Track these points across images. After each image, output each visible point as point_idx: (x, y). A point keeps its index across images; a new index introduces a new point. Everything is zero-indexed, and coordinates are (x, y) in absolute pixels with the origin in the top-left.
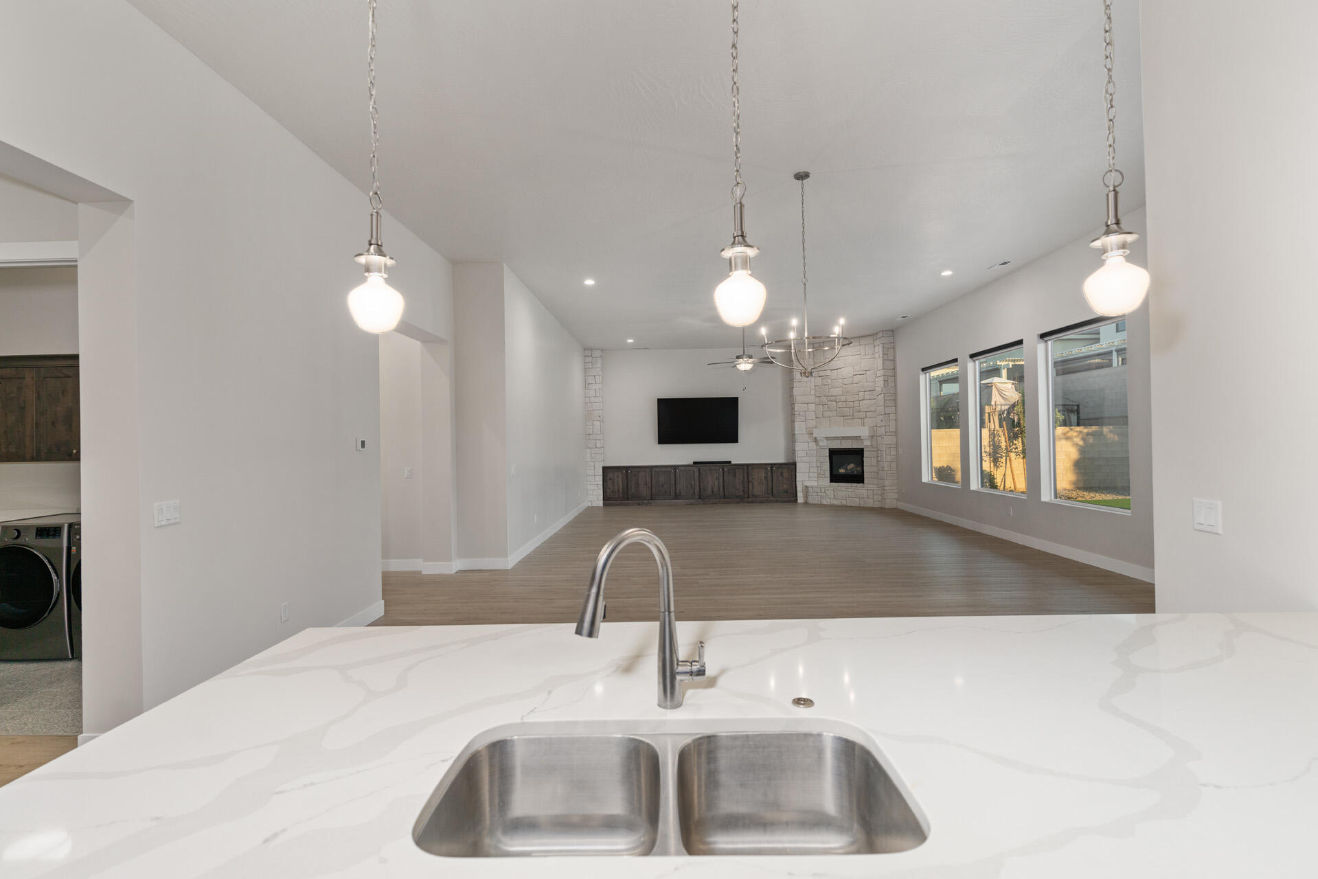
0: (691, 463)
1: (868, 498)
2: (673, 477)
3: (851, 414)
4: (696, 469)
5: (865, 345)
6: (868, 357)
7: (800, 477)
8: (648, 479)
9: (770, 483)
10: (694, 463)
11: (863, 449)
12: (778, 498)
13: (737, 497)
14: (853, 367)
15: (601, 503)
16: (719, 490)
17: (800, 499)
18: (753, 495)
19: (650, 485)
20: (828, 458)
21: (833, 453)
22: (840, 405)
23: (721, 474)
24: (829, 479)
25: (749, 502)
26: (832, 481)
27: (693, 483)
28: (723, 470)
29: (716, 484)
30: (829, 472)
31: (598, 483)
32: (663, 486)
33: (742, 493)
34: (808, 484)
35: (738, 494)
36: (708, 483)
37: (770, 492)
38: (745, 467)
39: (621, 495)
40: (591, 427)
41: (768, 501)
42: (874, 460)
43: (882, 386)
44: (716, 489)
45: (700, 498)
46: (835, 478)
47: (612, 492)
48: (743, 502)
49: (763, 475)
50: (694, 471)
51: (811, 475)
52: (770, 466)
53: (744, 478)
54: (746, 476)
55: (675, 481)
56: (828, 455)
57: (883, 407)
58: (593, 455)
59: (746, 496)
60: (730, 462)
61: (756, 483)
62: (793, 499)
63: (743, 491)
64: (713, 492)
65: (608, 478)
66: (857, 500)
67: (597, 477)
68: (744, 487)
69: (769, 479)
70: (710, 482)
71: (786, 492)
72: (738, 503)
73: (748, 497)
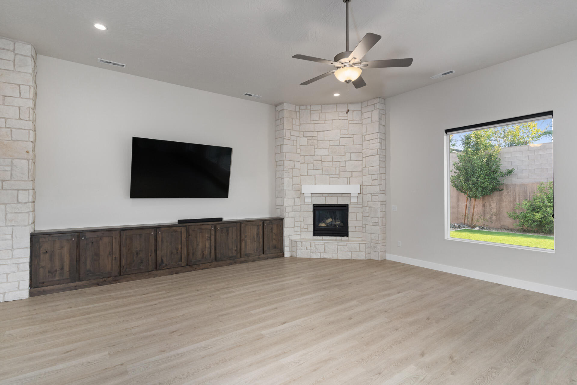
0: (175, 221)
1: (360, 251)
2: (152, 241)
3: (338, 173)
4: (183, 229)
5: (353, 111)
6: (355, 122)
7: (287, 232)
8: (116, 246)
9: (261, 240)
10: (180, 222)
11: (348, 205)
12: (269, 255)
13: (230, 258)
14: (340, 130)
15: (25, 294)
16: (210, 253)
17: (287, 254)
18: (246, 255)
19: (117, 255)
20: (312, 213)
21: (317, 208)
22: (326, 164)
23: (213, 233)
24: (312, 233)
25: (242, 262)
26: (315, 235)
27: (180, 247)
28: (216, 228)
29: (207, 245)
30: (312, 226)
31: (21, 261)
32: (137, 254)
33: (234, 254)
34: (294, 238)
35: (230, 255)
36: (198, 245)
37: (261, 249)
38: (239, 225)
39: (67, 275)
40: (9, 169)
41: (259, 259)
42: (359, 216)
43: (378, 147)
44: (206, 252)
45: (187, 265)
46: (318, 232)
47: (49, 272)
48: (236, 263)
49: (255, 232)
50: (181, 232)
51: (296, 229)
52: (261, 223)
53: (237, 237)
54: (239, 234)
55: (156, 246)
56: (312, 210)
57: (378, 167)
58: (9, 216)
59: (239, 254)
60: (221, 219)
61: (249, 241)
62: (281, 253)
63: (236, 250)
64: (203, 256)
65: (42, 251)
66: (350, 253)
67: (17, 253)
68: (236, 247)
69: (261, 235)
70: (200, 244)
71: (275, 247)
72: (231, 264)
73: (241, 257)
